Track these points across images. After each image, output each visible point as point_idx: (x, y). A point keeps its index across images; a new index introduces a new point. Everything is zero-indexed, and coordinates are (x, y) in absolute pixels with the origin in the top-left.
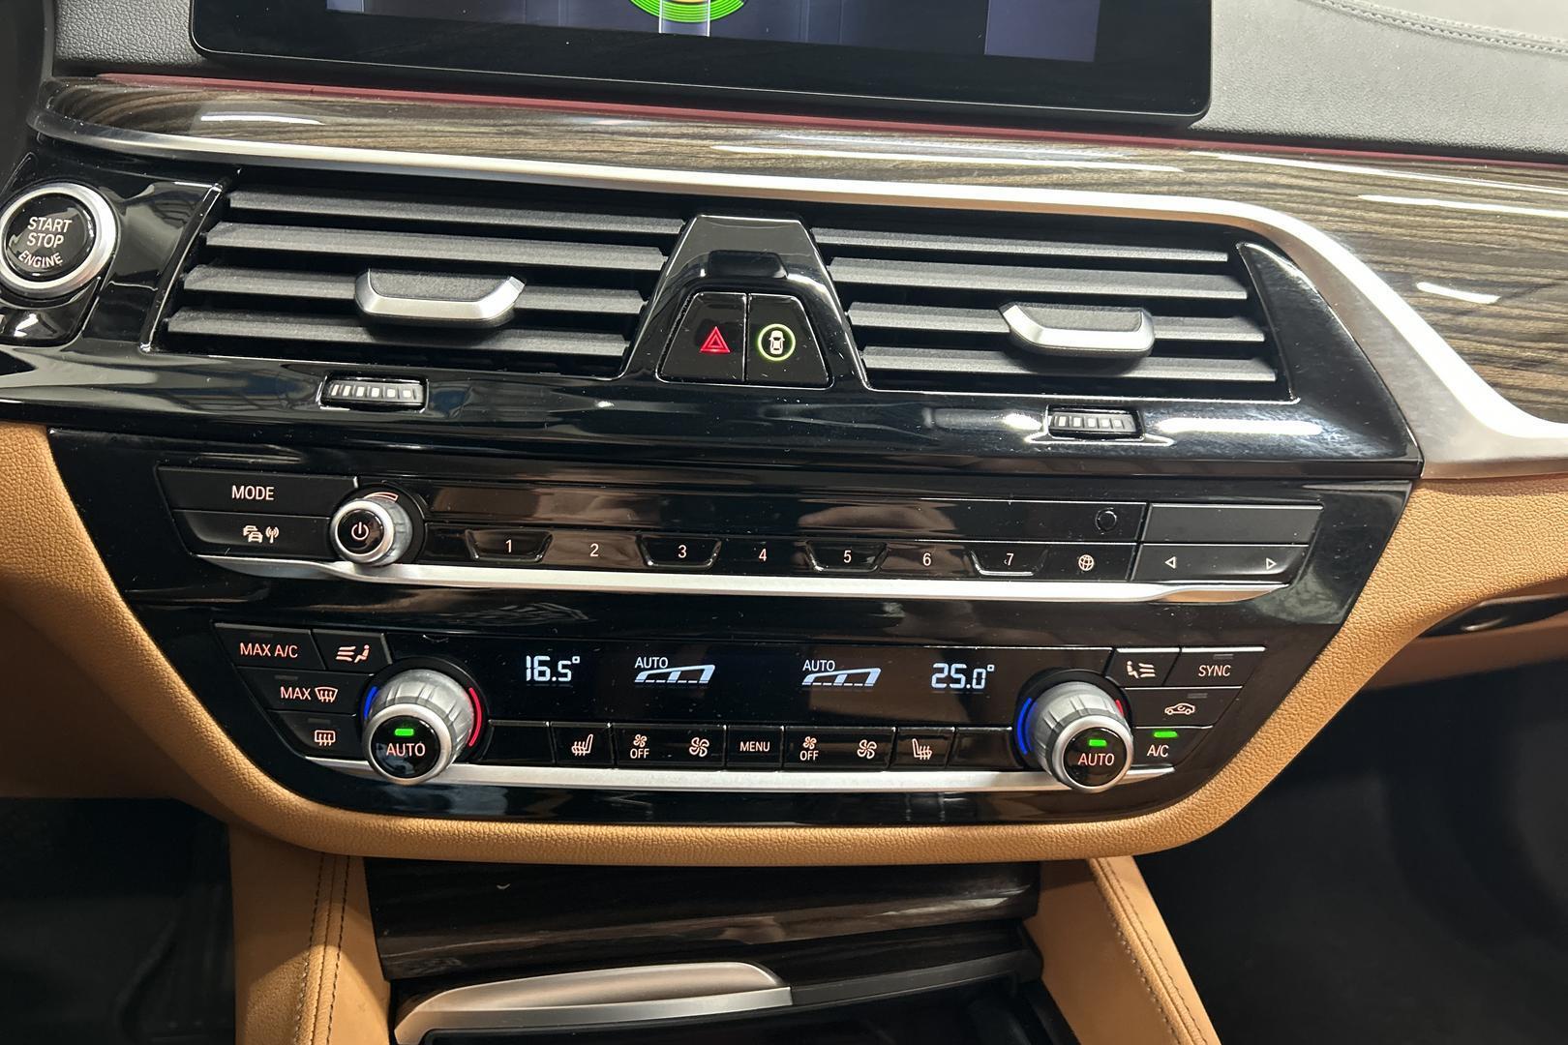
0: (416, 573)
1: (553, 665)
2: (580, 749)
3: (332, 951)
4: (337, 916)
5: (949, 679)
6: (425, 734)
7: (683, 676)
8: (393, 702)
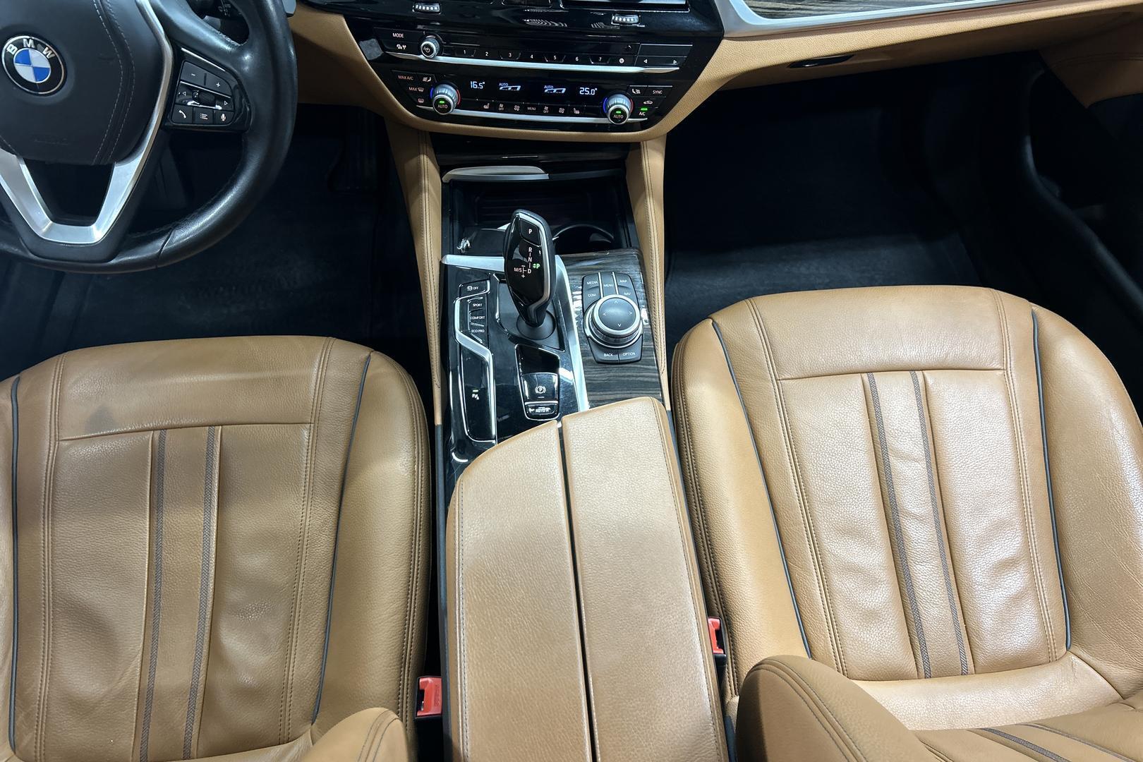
0: (442, 59)
1: (478, 84)
2: (486, 107)
3: (425, 156)
4: (425, 147)
5: (584, 92)
6: (447, 103)
7: (512, 88)
8: (439, 94)
